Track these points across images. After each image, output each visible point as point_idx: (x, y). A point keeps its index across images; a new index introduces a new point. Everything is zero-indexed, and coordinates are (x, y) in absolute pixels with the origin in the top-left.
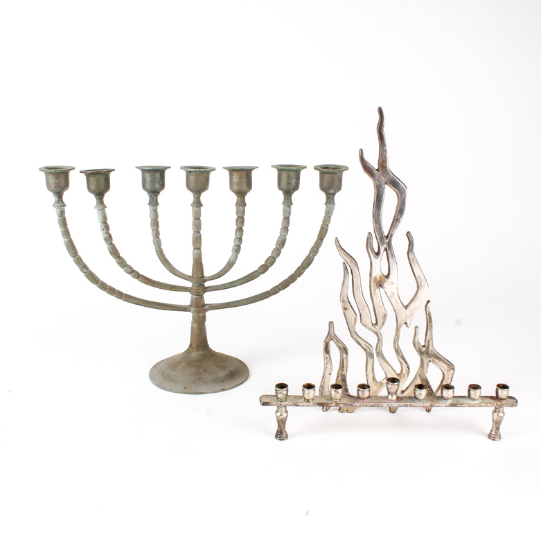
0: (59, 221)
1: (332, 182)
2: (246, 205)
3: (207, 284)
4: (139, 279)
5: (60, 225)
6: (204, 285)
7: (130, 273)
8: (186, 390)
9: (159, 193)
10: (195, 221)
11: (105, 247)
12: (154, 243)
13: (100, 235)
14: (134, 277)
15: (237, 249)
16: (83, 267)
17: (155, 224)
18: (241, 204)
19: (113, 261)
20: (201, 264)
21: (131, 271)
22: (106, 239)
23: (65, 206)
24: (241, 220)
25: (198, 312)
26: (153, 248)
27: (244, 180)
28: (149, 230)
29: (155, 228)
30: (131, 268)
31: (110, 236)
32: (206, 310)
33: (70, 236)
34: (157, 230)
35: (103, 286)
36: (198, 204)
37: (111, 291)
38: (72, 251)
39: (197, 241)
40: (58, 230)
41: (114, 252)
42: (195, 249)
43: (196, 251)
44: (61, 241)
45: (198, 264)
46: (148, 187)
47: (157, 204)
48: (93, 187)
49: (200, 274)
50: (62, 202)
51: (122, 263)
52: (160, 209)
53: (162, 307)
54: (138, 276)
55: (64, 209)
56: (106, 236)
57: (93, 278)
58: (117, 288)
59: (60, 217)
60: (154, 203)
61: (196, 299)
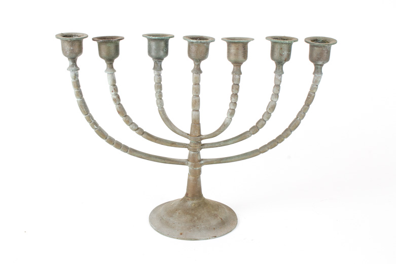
0: (73, 82)
1: (321, 54)
2: (241, 73)
3: (203, 142)
4: (144, 135)
5: (74, 86)
6: (200, 143)
7: (135, 130)
8: (182, 236)
9: (163, 59)
10: (195, 86)
11: (113, 107)
12: (157, 104)
13: (110, 96)
14: (139, 133)
15: (232, 113)
16: (94, 124)
17: (159, 86)
18: (237, 72)
19: (120, 119)
20: (199, 124)
21: (136, 128)
22: (114, 100)
23: (79, 69)
24: (236, 86)
25: (195, 166)
26: (156, 108)
27: (241, 52)
28: (153, 92)
29: (159, 90)
30: (136, 125)
31: (118, 97)
32: (202, 165)
33: (82, 96)
34: (160, 92)
35: (111, 141)
36: (198, 71)
37: (118, 145)
38: (84, 110)
39: (196, 104)
40: (72, 91)
41: (122, 111)
42: (193, 110)
43: (194, 113)
44: (75, 101)
45: (196, 124)
46: (153, 54)
47: (161, 69)
48: (104, 54)
49: (197, 133)
50: (76, 66)
51: (128, 121)
52: (163, 73)
53: (163, 161)
54: (142, 133)
55: (78, 72)
56: (115, 97)
57: (102, 134)
58: (123, 143)
59: (74, 79)
60: (158, 68)
61: (193, 155)
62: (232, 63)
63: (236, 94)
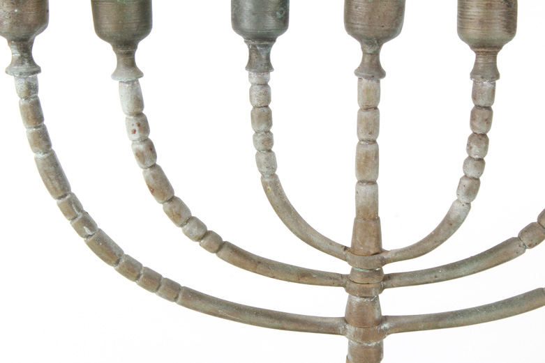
0: (23, 108)
2: (497, 76)
3: (388, 269)
4: (221, 253)
5: (26, 119)
6: (381, 272)
7: (199, 239)
9: (273, 40)
10: (365, 114)
11: (137, 175)
12: (259, 165)
13: (126, 145)
14: (208, 248)
15: (471, 187)
16: (84, 223)
17: (263, 116)
18: (486, 72)
19: (157, 208)
20: (376, 220)
21: (201, 233)
22: (140, 156)
23: (38, 71)
24: (482, 113)
25: (365, 338)
26: (255, 177)
27: (498, 14)
28: (246, 131)
29: (263, 127)
30: (200, 225)
31: (151, 148)
32: (384, 333)
33: (49, 145)
34: (268, 132)
35: (132, 270)
36: (372, 70)
37: (153, 281)
38: (56, 184)
39: (368, 163)
40: (21, 131)
41: (161, 187)
42: (361, 182)
43: (364, 188)
44: (29, 158)
45: (368, 220)
46: (247, 24)
47: (268, 67)
48: (108, 26)
49: (372, 245)
50: (31, 61)
51: (179, 213)
52: (274, 79)
53: (277, 323)
54: (218, 246)
55: (36, 79)
56: (142, 147)
57: (106, 249)
58: (166, 273)
59: (26, 98)
60: (260, 64)
61: (360, 306)
62: (473, 47)
63: (484, 135)
